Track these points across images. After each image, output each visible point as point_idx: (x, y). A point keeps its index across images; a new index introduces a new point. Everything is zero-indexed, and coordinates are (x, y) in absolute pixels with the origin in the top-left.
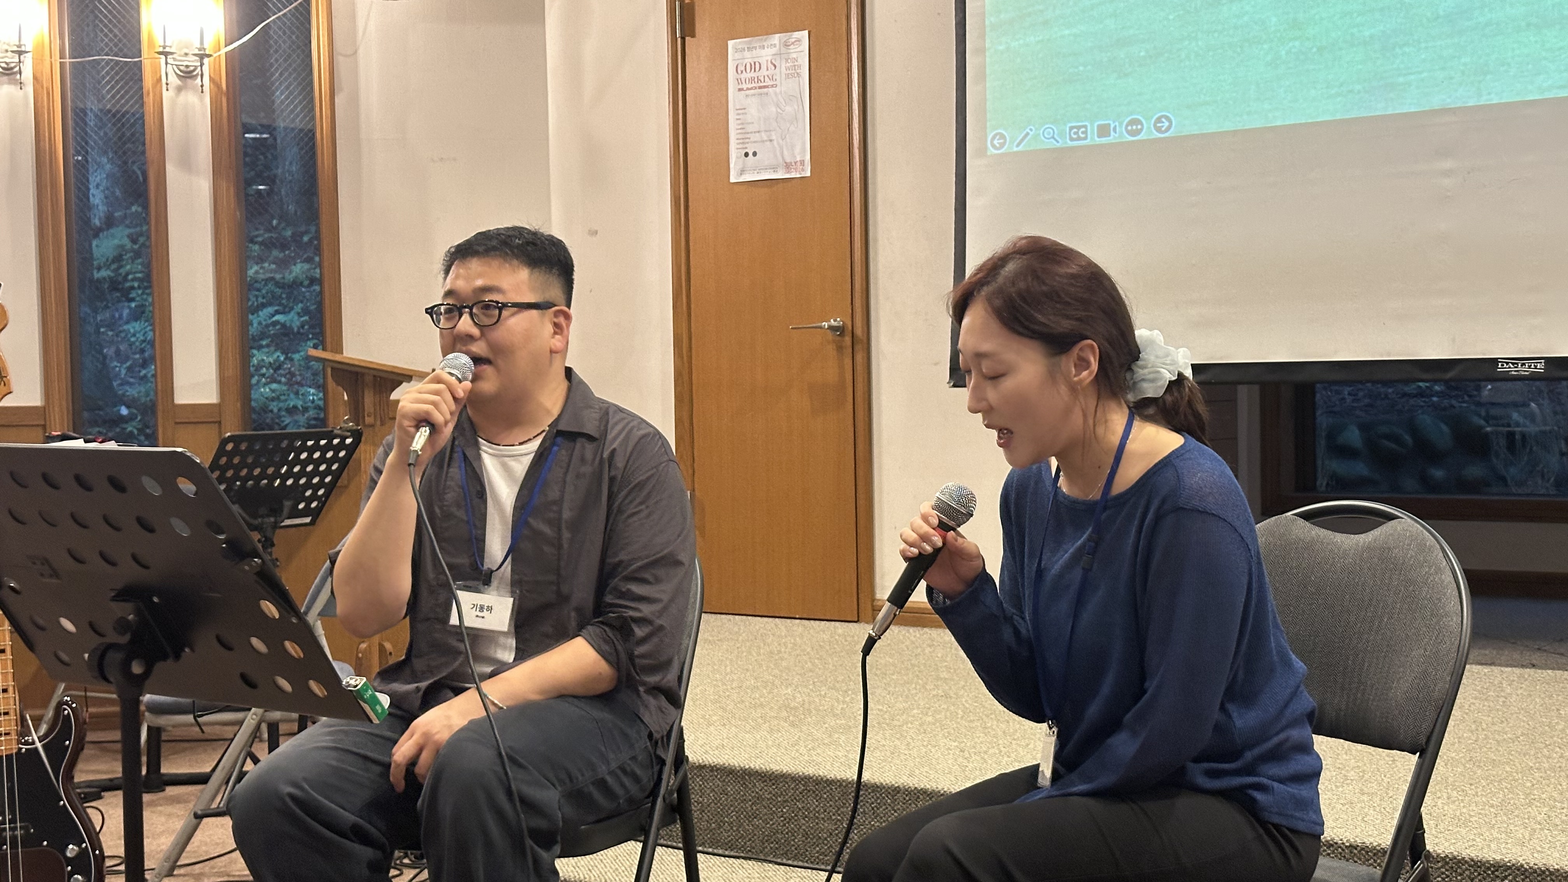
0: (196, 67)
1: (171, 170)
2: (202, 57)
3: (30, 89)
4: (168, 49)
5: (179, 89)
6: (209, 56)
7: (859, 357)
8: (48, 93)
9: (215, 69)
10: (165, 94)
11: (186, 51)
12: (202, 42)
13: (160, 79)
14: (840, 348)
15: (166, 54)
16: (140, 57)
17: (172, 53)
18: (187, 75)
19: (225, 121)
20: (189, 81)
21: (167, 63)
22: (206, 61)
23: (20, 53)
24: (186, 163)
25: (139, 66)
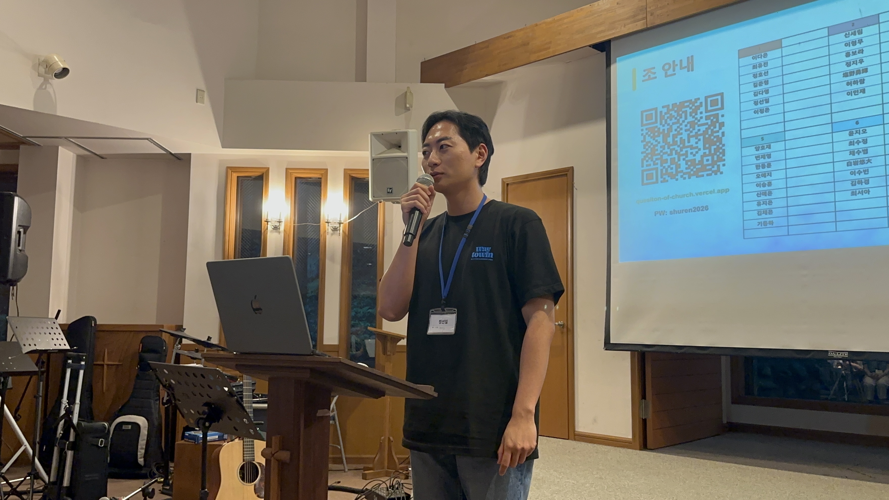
0: (338, 227)
1: (327, 262)
2: (340, 223)
3: (282, 235)
4: (329, 221)
5: (332, 234)
6: (343, 223)
7: (570, 336)
8: (288, 236)
9: (344, 227)
10: (327, 236)
11: (335, 221)
12: (340, 219)
13: (326, 231)
14: (562, 333)
15: (328, 222)
16: (320, 223)
17: (330, 222)
18: (335, 229)
19: (347, 245)
20: (336, 232)
21: (328, 226)
22: (342, 225)
23: (280, 222)
24: (333, 260)
25: (320, 225)
